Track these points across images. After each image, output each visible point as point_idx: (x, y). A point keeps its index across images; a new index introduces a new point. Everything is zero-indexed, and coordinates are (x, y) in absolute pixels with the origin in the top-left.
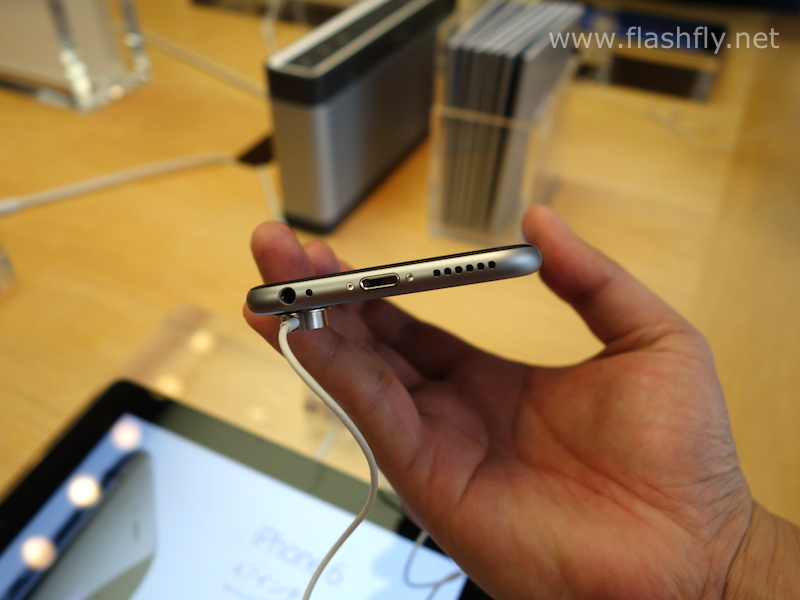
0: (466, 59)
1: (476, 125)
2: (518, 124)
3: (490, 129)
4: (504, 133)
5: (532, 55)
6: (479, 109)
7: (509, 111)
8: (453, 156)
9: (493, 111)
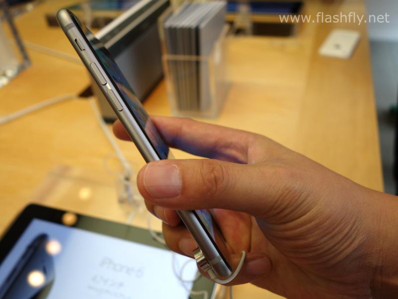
0: (173, 32)
1: (184, 62)
2: (203, 58)
3: (190, 62)
4: (198, 63)
5: (203, 26)
6: (184, 54)
7: (198, 52)
8: (177, 81)
9: (190, 53)
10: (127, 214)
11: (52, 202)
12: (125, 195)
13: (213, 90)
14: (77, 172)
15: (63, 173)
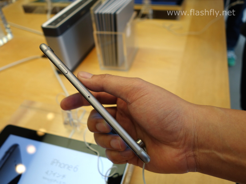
0: (100, 16)
1: (107, 35)
2: (119, 33)
3: (111, 35)
4: (116, 36)
6: (107, 30)
7: (116, 30)
8: (103, 48)
9: (111, 31)
10: (70, 131)
11: (23, 124)
12: (68, 120)
13: (125, 53)
14: (39, 105)
15: (30, 105)
